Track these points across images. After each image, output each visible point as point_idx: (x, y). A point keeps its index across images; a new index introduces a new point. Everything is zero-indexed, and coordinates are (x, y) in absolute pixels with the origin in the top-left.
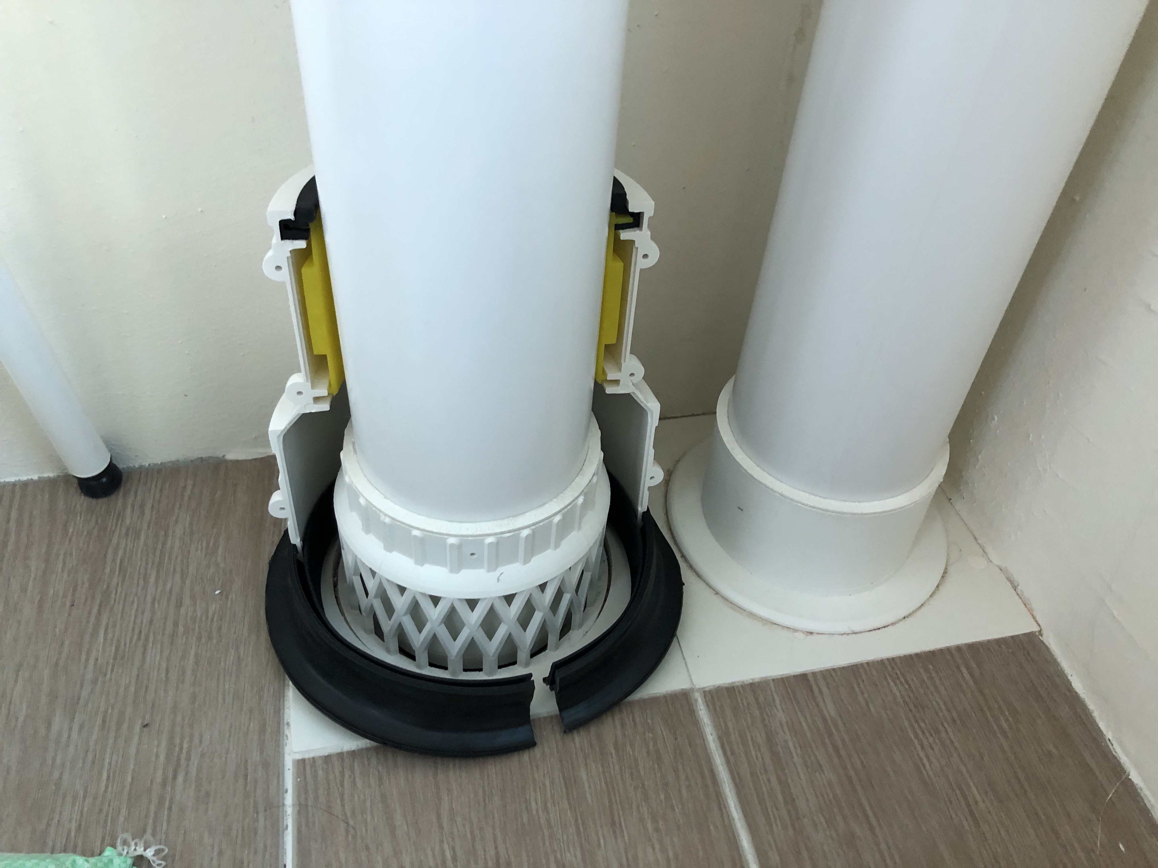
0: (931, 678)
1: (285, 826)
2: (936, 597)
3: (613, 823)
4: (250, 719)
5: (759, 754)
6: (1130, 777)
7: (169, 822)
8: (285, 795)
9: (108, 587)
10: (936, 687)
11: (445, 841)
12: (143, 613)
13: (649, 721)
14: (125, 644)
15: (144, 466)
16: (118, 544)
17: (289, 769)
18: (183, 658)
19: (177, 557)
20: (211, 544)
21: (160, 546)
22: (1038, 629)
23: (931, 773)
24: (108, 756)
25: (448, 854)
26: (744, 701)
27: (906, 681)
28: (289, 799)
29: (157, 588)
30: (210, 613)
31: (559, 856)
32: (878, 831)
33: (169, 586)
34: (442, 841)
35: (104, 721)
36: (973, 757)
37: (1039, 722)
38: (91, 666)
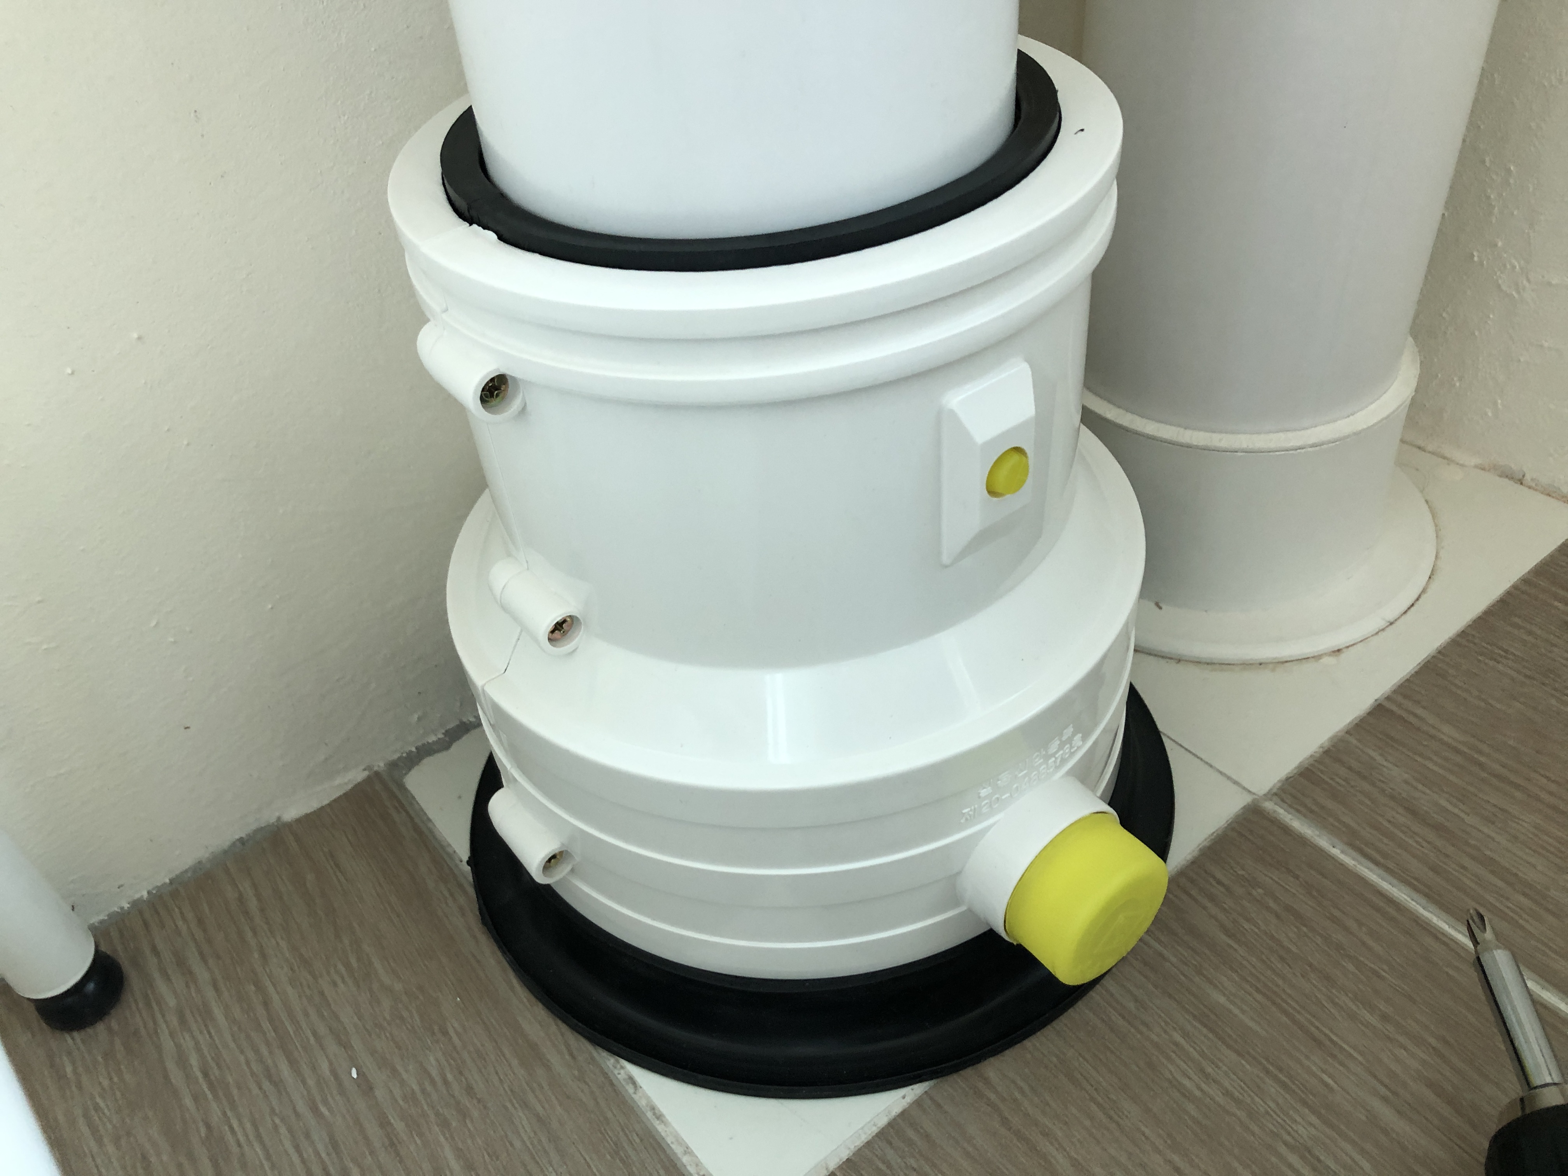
2: (1443, 532)
5: (1418, 839)
10: (1545, 640)
31: (1288, 1139)
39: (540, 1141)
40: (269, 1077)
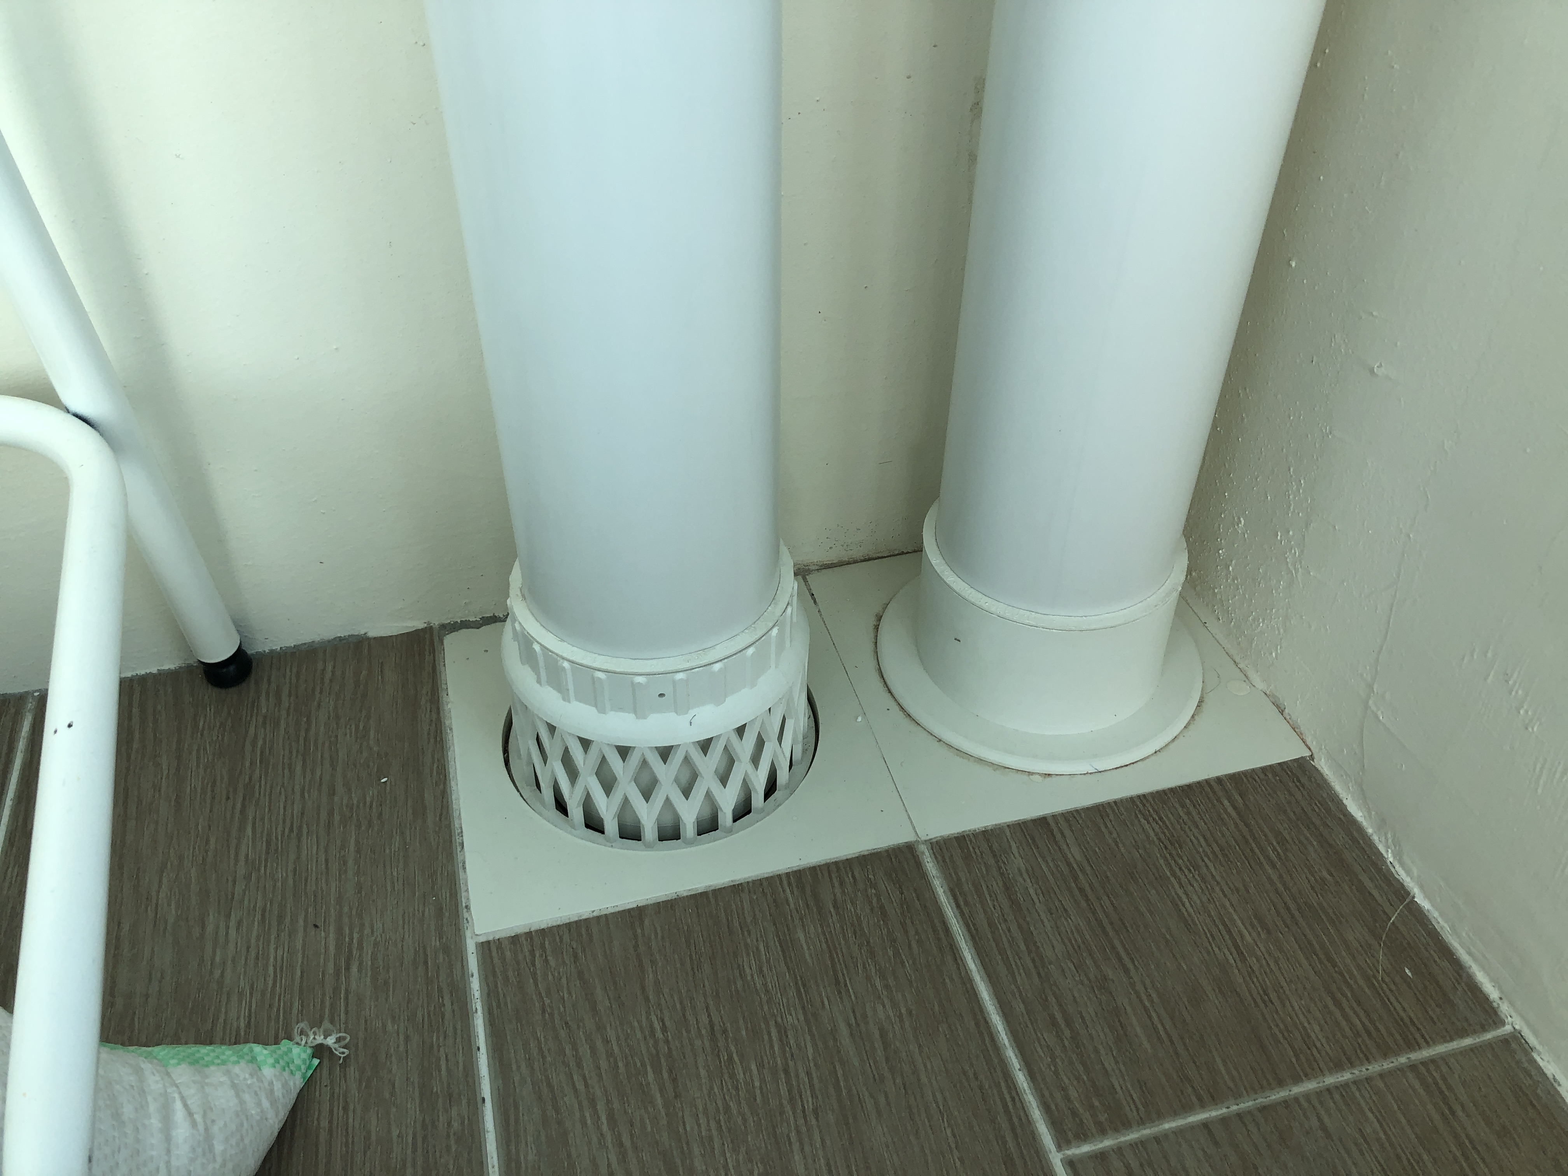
0: (1189, 813)
1: (474, 1009)
2: (1191, 727)
3: (837, 982)
4: (424, 904)
5: (996, 903)
6: (1416, 900)
7: (347, 1013)
8: (471, 979)
9: (250, 778)
10: (1195, 823)
11: (652, 1013)
12: (293, 803)
13: (871, 877)
14: (277, 839)
15: (275, 650)
16: (256, 735)
17: (472, 953)
18: (343, 847)
19: (323, 744)
20: (361, 728)
21: (303, 734)
22: (1307, 753)
23: (1190, 910)
24: (272, 951)
25: (657, 1026)
26: (977, 850)
27: (1161, 819)
28: (475, 985)
29: (304, 777)
30: (368, 799)
31: (779, 1019)
32: (1133, 972)
33: (318, 773)
34: (648, 1014)
35: (263, 915)
36: (1238, 890)
37: (1311, 849)
38: (242, 862)
39: (399, 855)
40: (290, 768)
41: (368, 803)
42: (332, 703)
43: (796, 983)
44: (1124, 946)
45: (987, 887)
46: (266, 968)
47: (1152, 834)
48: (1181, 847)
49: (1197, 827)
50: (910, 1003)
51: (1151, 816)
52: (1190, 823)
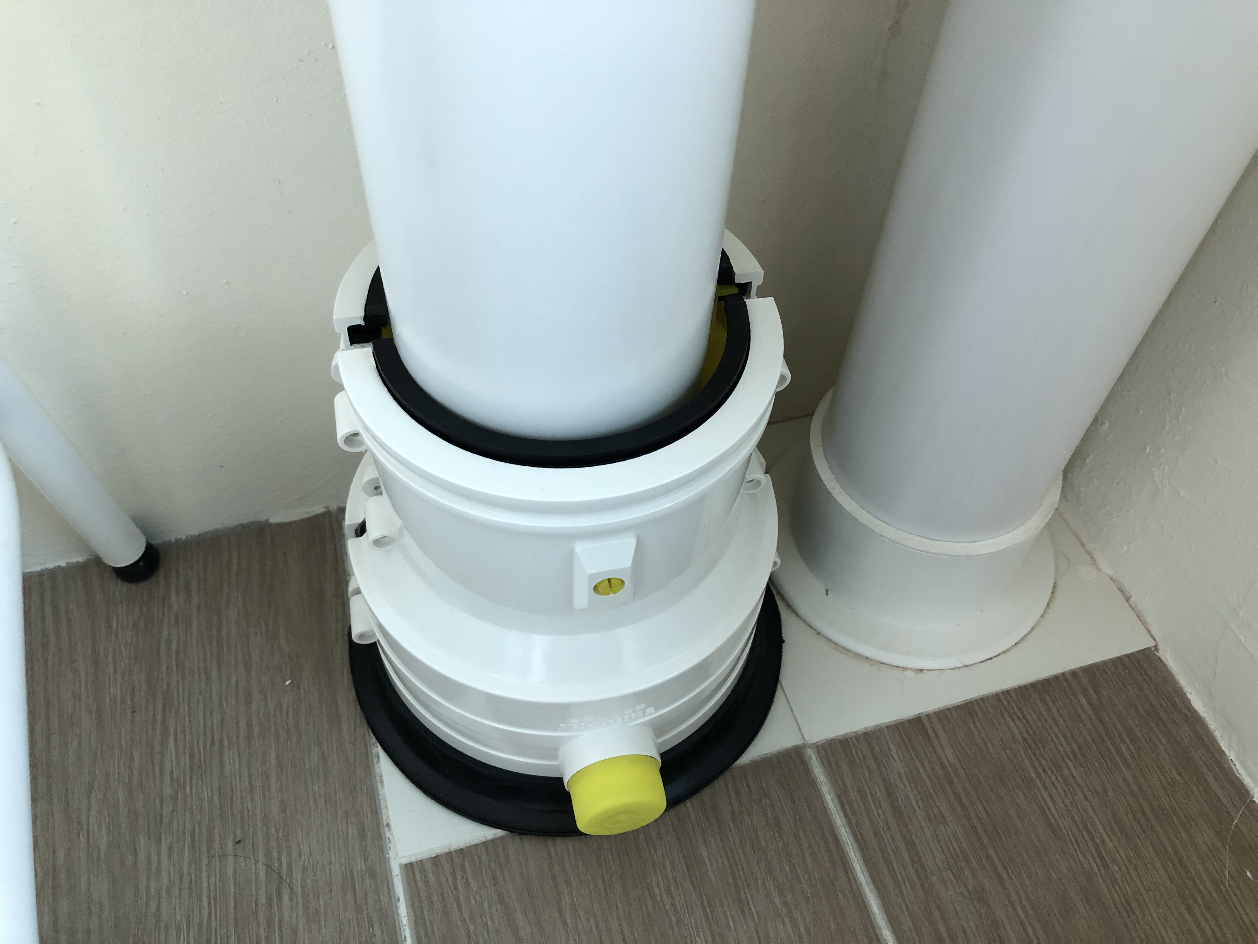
0: (1049, 710)
1: (403, 938)
2: (1046, 616)
3: (740, 901)
4: (347, 823)
5: (880, 812)
6: (1254, 799)
8: (398, 904)
9: (168, 685)
10: (1055, 720)
11: (571, 939)
12: (211, 713)
13: (764, 786)
14: (199, 753)
15: (181, 539)
17: (397, 875)
18: (264, 762)
19: (236, 645)
20: (271, 626)
21: (215, 633)
22: (1152, 644)
23: (1056, 815)
24: (204, 880)
26: (860, 754)
27: (1024, 716)
28: (403, 910)
29: (221, 683)
30: (284, 707)
32: (1007, 884)
33: (234, 679)
35: (193, 841)
36: (1097, 793)
37: (1161, 747)
38: (167, 781)
39: (318, 768)
40: (206, 672)
41: (284, 712)
42: (240, 599)
43: (703, 903)
44: (997, 854)
45: (871, 793)
46: (200, 899)
47: (1017, 732)
48: (1044, 747)
49: (1057, 725)
50: (807, 920)
51: (1015, 713)
52: (1050, 721)
